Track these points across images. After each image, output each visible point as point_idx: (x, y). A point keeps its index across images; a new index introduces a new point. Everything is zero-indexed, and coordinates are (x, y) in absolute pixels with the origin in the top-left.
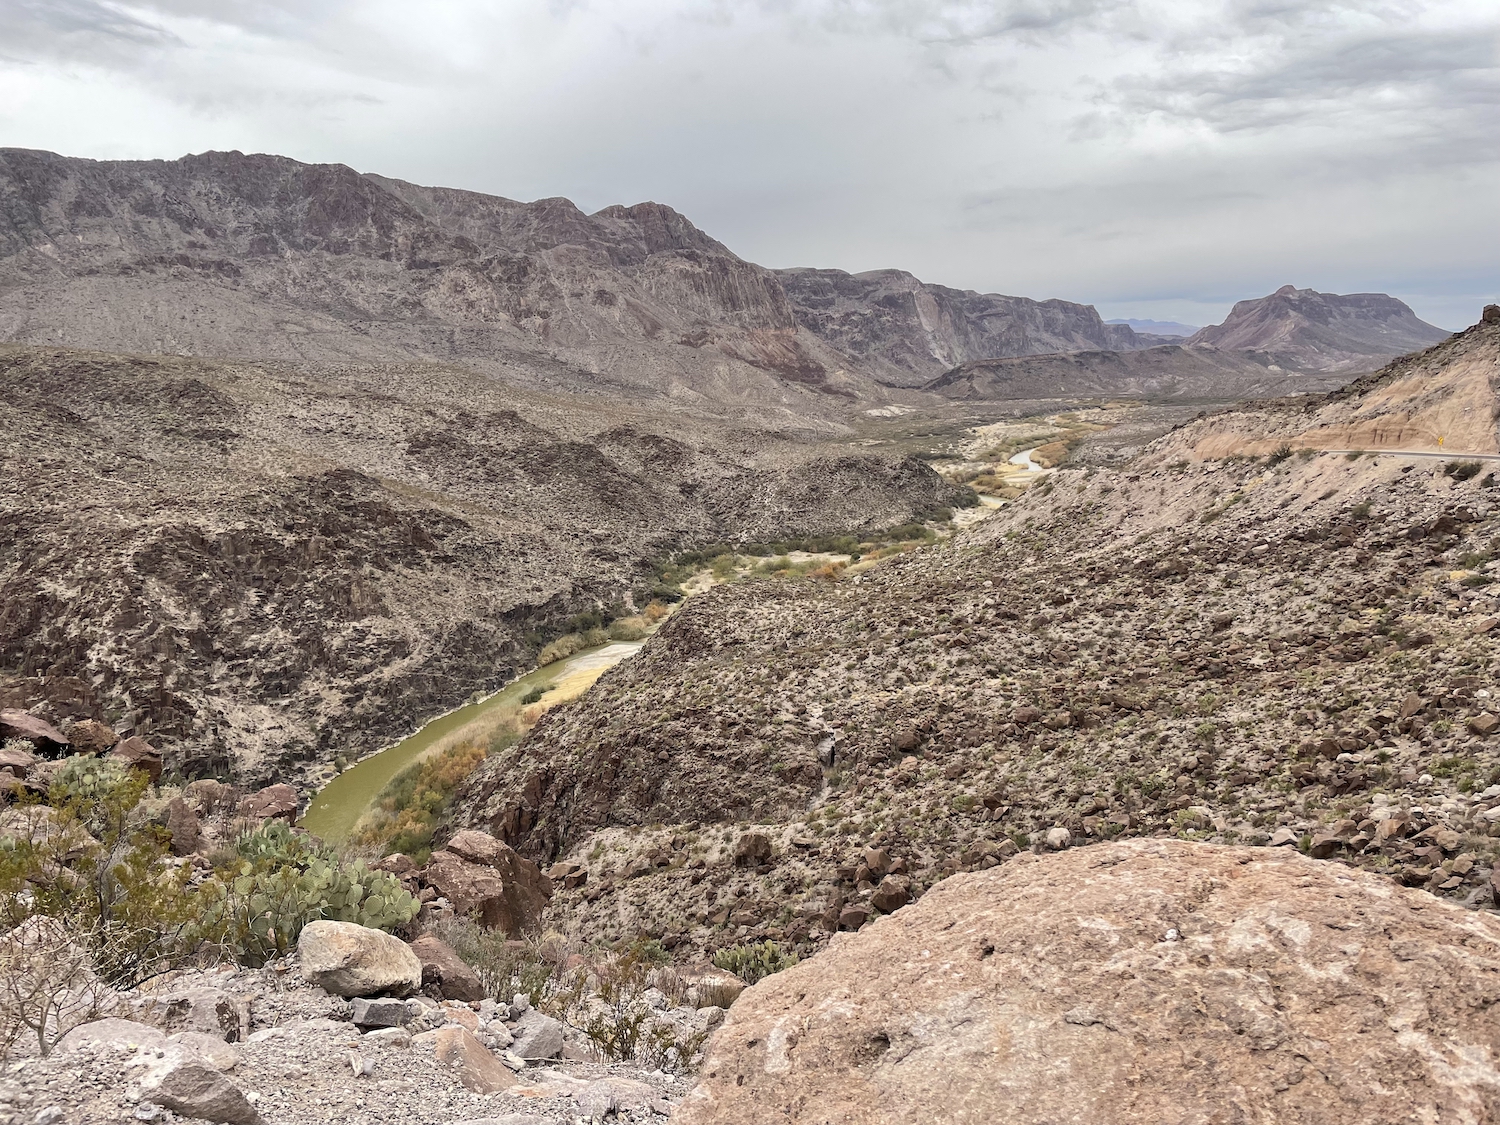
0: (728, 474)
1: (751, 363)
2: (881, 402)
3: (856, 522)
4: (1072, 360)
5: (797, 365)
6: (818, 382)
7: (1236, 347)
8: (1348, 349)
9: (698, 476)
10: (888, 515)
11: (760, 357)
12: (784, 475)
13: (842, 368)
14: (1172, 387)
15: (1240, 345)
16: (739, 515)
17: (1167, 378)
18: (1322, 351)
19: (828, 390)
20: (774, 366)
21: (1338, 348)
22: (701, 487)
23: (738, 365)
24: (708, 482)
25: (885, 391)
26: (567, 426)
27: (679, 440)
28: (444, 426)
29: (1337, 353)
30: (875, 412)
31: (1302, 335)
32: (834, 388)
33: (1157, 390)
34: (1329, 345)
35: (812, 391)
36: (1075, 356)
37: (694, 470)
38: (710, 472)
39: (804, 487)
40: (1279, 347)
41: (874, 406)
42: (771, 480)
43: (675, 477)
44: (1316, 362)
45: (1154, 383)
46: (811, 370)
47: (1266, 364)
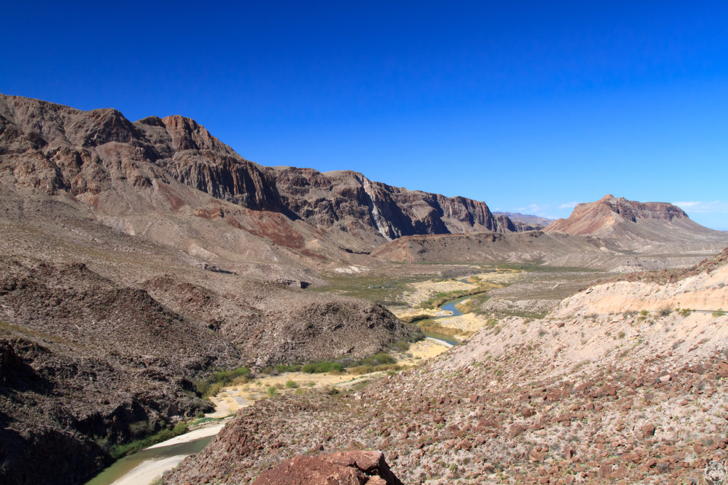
0: (246, 314)
1: (251, 232)
2: (345, 263)
3: (341, 351)
4: (473, 238)
5: (283, 235)
6: (299, 247)
7: (578, 234)
8: (649, 237)
9: (223, 315)
10: (363, 346)
11: (257, 228)
12: (287, 315)
13: (316, 238)
14: (539, 260)
15: (580, 233)
16: (255, 345)
17: (536, 253)
18: (633, 239)
19: (307, 253)
20: (267, 234)
21: (643, 237)
22: (225, 323)
23: (241, 233)
24: (230, 319)
25: (347, 255)
26: (121, 275)
27: (207, 287)
28: (27, 274)
29: (642, 240)
30: (340, 270)
31: (620, 228)
32: (311, 252)
33: (531, 261)
34: (637, 235)
35: (295, 253)
36: (476, 236)
37: (219, 310)
38: (232, 312)
39: (302, 325)
40: (605, 235)
41: (339, 265)
42: (278, 319)
43: (204, 315)
44: (629, 246)
45: (527, 256)
46: (293, 238)
47: (598, 246)
